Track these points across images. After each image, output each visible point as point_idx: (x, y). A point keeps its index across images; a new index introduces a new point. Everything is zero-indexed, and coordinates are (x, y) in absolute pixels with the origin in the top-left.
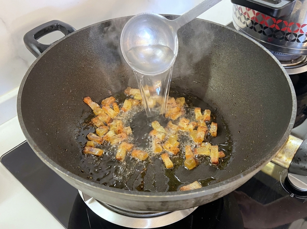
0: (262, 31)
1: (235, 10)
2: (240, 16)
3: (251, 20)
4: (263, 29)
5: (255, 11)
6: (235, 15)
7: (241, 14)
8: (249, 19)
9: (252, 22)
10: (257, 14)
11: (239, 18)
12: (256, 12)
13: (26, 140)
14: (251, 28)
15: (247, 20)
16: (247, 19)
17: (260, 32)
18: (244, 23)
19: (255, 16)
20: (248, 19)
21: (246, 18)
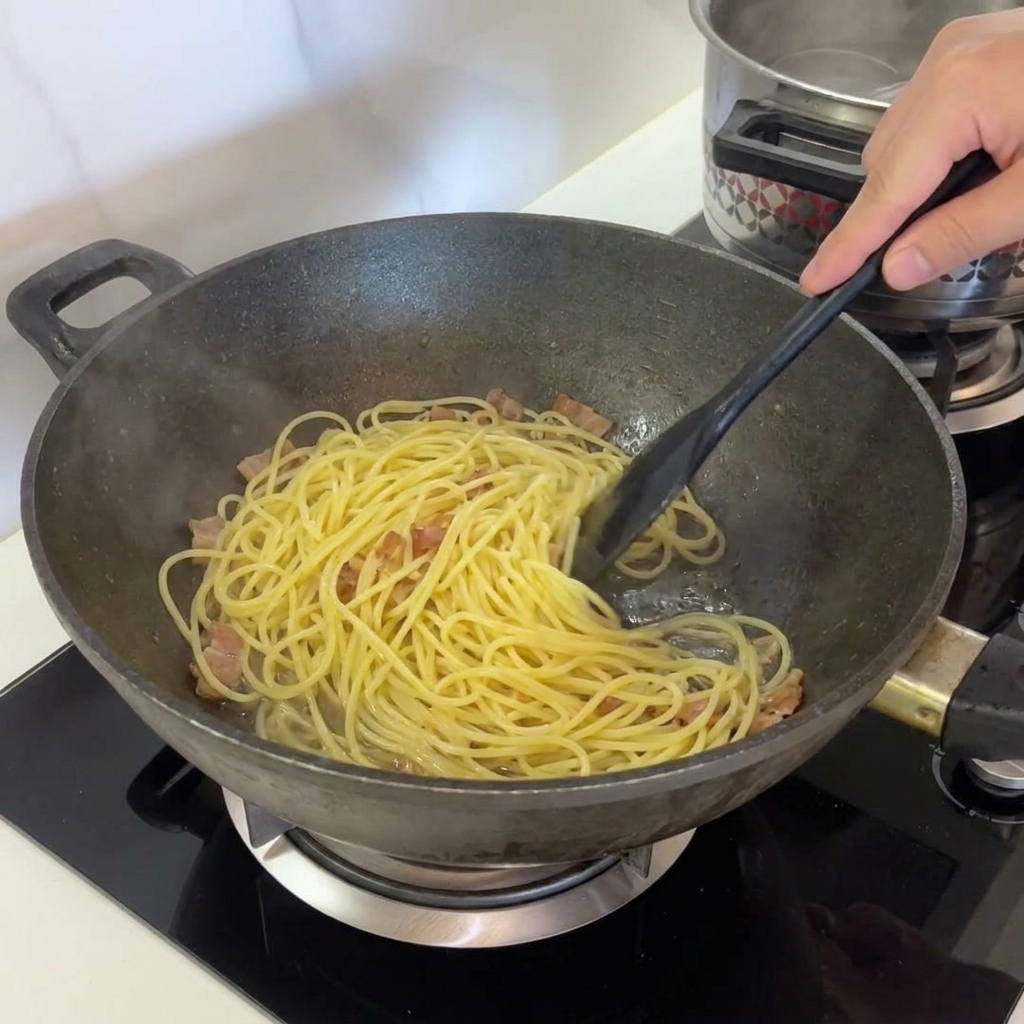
1: (713, 186)
2: (734, 203)
3: (775, 216)
5: (785, 185)
6: (717, 200)
7: (740, 199)
8: (769, 214)
9: (779, 221)
10: (794, 197)
11: (730, 210)
12: (790, 189)
14: (777, 240)
15: (761, 218)
16: (760, 213)
18: (751, 226)
19: (788, 202)
20: (764, 214)
21: (758, 210)
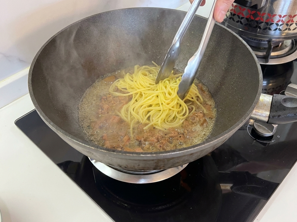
0: (239, 21)
3: (230, 12)
4: (240, 19)
9: (231, 13)
13: (35, 109)
14: (230, 18)
16: (233, 14)
17: (238, 22)
19: (233, 8)
